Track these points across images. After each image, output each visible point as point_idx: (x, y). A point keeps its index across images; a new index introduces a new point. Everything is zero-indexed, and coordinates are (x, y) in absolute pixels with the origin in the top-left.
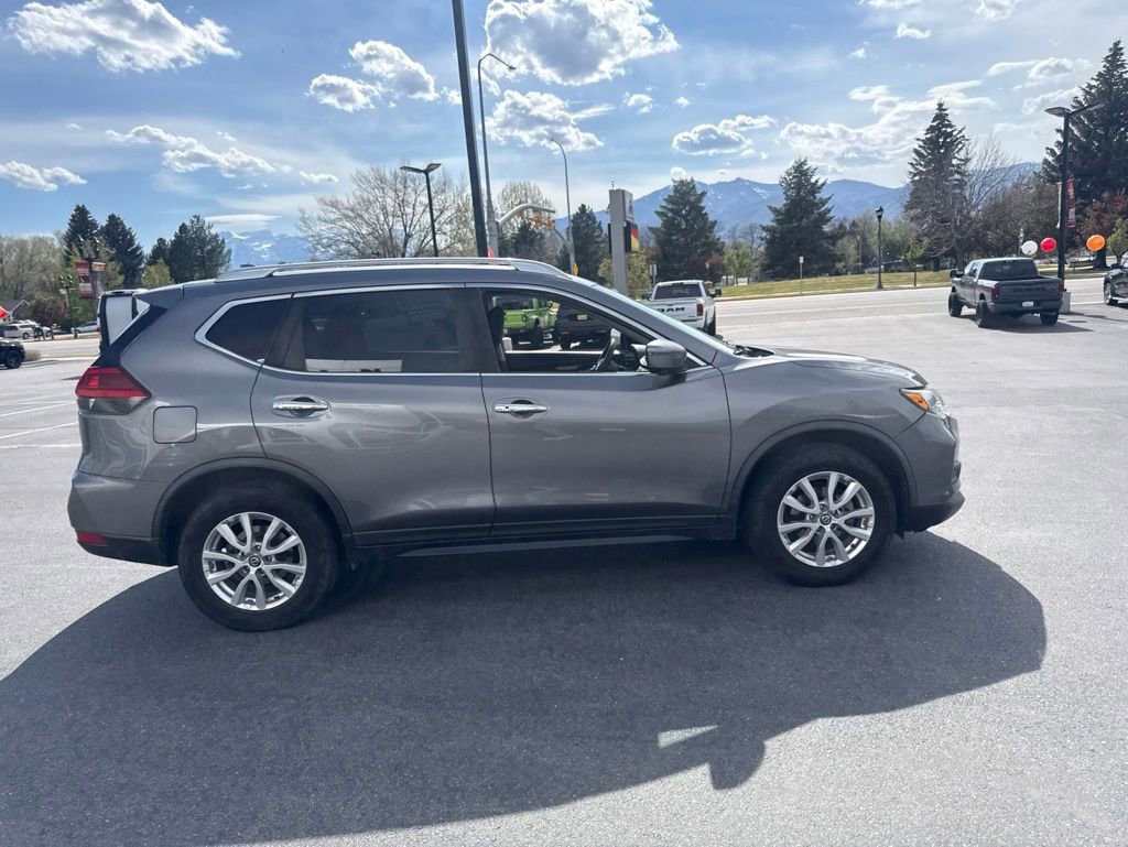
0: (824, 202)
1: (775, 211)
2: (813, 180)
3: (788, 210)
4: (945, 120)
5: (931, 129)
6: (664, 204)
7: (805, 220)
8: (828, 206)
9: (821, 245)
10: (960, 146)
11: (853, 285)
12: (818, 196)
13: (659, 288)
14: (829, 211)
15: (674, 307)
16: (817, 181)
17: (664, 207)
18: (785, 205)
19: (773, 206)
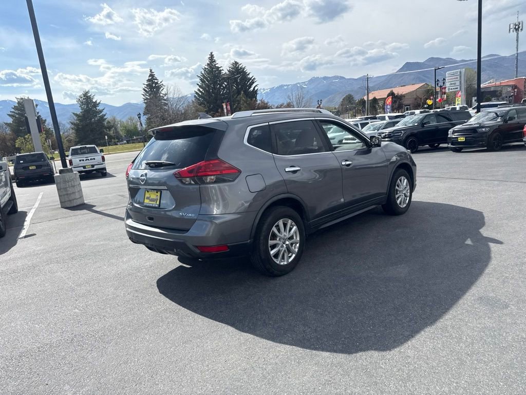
0: (101, 111)
1: (76, 115)
2: (94, 101)
3: (84, 115)
4: (154, 77)
5: (149, 80)
6: (13, 110)
7: (93, 119)
8: (103, 113)
9: (104, 132)
10: (162, 88)
11: (131, 148)
12: (98, 108)
13: (72, 150)
14: (105, 115)
15: (89, 158)
16: (96, 101)
17: (13, 112)
18: (81, 112)
19: (75, 113)
